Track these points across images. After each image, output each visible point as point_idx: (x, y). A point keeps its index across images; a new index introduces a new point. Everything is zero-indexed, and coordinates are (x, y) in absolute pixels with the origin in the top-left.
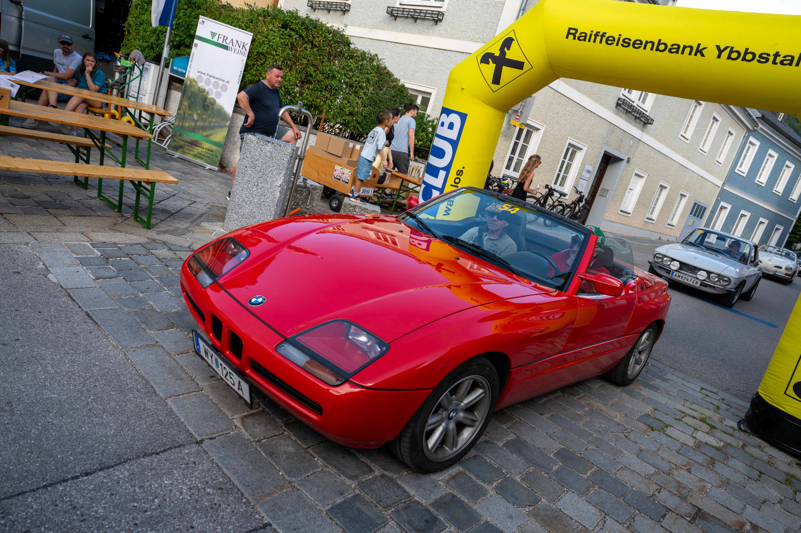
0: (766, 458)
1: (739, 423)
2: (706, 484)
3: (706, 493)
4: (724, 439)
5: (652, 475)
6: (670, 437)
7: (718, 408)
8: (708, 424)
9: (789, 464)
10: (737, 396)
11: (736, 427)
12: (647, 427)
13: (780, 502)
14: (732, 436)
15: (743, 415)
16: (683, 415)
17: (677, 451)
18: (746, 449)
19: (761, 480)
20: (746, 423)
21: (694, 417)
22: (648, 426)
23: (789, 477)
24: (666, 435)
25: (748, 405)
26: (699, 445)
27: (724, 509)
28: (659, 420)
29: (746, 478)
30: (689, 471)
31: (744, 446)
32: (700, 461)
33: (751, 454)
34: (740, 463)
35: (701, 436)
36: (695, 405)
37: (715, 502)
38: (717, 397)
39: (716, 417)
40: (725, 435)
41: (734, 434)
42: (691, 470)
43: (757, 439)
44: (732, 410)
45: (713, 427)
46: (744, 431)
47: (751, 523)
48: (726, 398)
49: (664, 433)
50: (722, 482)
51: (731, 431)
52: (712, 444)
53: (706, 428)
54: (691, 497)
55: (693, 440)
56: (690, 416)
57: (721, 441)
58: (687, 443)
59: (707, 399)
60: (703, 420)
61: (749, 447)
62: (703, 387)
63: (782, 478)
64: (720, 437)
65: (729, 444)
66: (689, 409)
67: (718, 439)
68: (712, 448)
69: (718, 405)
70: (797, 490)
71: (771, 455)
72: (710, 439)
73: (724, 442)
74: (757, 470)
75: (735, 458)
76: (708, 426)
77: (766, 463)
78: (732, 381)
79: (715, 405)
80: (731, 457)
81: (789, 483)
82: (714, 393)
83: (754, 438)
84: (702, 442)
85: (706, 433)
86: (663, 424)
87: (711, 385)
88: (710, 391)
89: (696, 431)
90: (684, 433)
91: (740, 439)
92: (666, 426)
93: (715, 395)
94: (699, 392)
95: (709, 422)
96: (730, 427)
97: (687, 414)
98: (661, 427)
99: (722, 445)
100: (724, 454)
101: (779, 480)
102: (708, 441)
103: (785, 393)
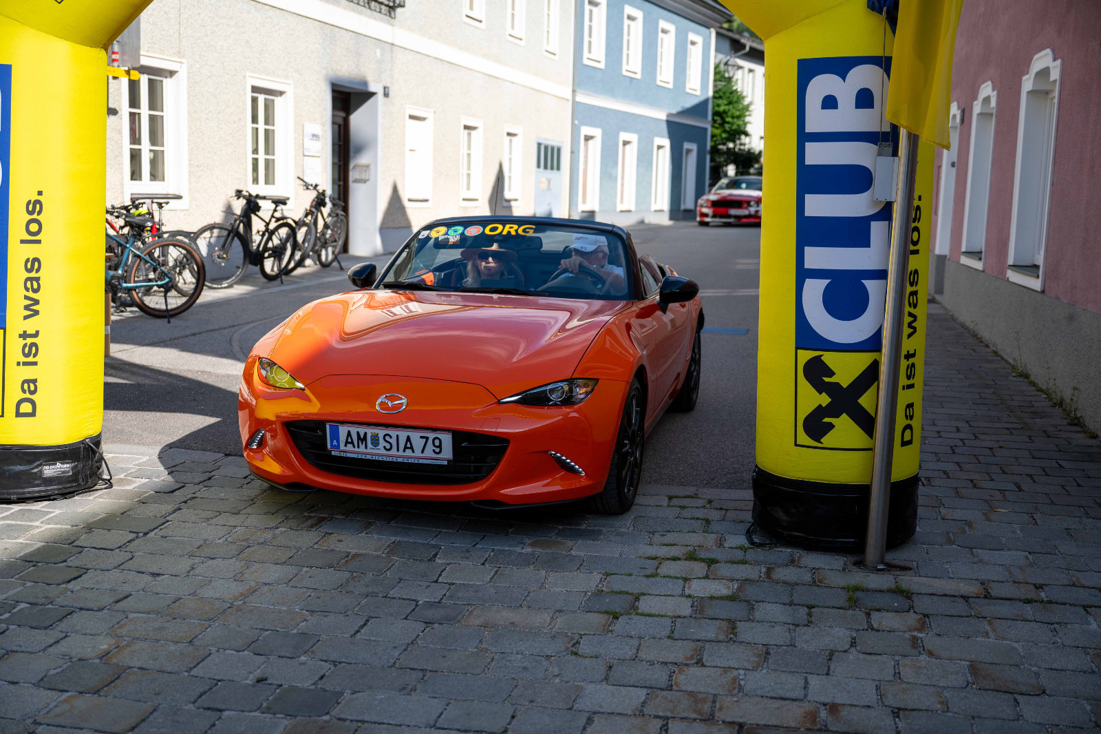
0: (807, 577)
1: (749, 534)
2: (735, 673)
3: (741, 688)
4: (735, 576)
5: (644, 704)
6: (649, 615)
7: (708, 522)
8: (702, 560)
9: (844, 570)
10: (729, 486)
11: (747, 545)
12: (606, 616)
13: (853, 643)
14: (746, 563)
15: (749, 516)
16: (656, 563)
17: (669, 637)
18: (774, 575)
19: (813, 619)
20: (758, 528)
21: (675, 559)
22: (607, 612)
23: (851, 593)
24: (642, 615)
25: (749, 494)
26: (700, 607)
27: (778, 703)
28: (621, 593)
29: (792, 627)
30: (700, 663)
31: (769, 571)
32: (711, 635)
33: (784, 582)
34: (773, 606)
35: (700, 588)
36: (669, 534)
37: (759, 699)
39: (711, 539)
40: (735, 565)
41: (747, 557)
42: (703, 661)
43: (783, 549)
44: (730, 515)
45: (711, 562)
46: (760, 545)
47: (825, 705)
48: (713, 498)
49: (637, 614)
50: (759, 656)
51: (739, 555)
52: (719, 594)
53: (699, 568)
54: (721, 709)
55: (688, 602)
56: (668, 559)
57: (732, 580)
58: (682, 614)
59: (686, 513)
60: (691, 557)
61: (778, 570)
62: (672, 493)
63: (842, 602)
64: (728, 575)
65: (746, 580)
66: (662, 547)
67: (727, 580)
68: (723, 602)
69: (706, 517)
70: (870, 610)
71: (814, 568)
72: (714, 587)
73: (737, 580)
74: (803, 605)
75: (763, 602)
76: (704, 564)
77: (810, 585)
78: (712, 461)
79: (701, 519)
80: (757, 602)
81: (855, 603)
82: (692, 497)
83: (779, 549)
84: (703, 598)
85: (704, 578)
86: (630, 598)
87: (682, 484)
88: (685, 497)
89: (688, 582)
90: (670, 596)
91: (758, 563)
92: (636, 598)
93: (694, 499)
94: (668, 506)
95: (703, 555)
96: (737, 548)
97: (663, 559)
98: (628, 605)
99: (736, 587)
100: (745, 603)
101: (839, 606)
102: (712, 591)
103: (796, 445)
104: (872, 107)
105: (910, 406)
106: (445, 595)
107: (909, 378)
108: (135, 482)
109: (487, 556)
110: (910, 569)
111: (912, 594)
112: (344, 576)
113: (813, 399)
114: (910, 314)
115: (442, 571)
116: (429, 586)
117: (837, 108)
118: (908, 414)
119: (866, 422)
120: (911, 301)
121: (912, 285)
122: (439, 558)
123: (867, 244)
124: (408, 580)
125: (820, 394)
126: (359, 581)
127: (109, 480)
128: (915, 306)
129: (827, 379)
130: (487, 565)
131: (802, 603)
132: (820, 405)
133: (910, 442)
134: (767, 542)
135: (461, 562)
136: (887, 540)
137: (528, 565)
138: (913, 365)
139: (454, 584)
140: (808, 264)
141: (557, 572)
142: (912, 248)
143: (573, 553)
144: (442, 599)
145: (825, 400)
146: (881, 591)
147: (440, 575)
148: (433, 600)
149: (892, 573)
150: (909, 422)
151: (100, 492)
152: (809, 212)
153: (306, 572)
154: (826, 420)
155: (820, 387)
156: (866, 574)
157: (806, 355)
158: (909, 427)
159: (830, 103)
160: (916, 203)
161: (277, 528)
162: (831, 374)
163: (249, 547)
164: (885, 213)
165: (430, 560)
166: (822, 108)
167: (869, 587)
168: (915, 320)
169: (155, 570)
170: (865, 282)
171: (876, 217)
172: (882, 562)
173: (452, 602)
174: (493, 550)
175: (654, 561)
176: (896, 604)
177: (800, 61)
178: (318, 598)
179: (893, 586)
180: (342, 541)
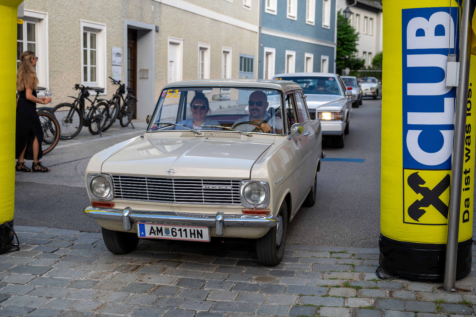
0: (413, 296)
1: (377, 272)
4: (372, 295)
7: (353, 266)
8: (353, 287)
9: (433, 292)
10: (364, 246)
11: (377, 278)
14: (378, 288)
15: (377, 263)
16: (327, 289)
18: (394, 295)
20: (383, 270)
21: (338, 287)
23: (438, 305)
25: (377, 251)
26: (355, 313)
28: (309, 305)
31: (391, 293)
33: (400, 299)
34: (395, 312)
35: (354, 303)
36: (333, 273)
38: (348, 256)
39: (356, 276)
40: (371, 290)
41: (378, 286)
43: (397, 281)
44: (366, 262)
45: (358, 288)
46: (385, 278)
48: (355, 253)
51: (373, 284)
52: (364, 305)
53: (352, 292)
55: (348, 311)
56: (334, 287)
57: (371, 298)
59: (341, 261)
60: (347, 285)
61: (396, 292)
62: (331, 251)
63: (433, 309)
64: (368, 295)
65: (379, 298)
66: (330, 280)
67: (368, 298)
68: (366, 310)
69: (352, 264)
70: (450, 314)
71: (416, 291)
72: (361, 301)
73: (374, 298)
74: (412, 312)
75: (389, 310)
76: (354, 289)
77: (415, 301)
78: (352, 233)
79: (350, 265)
80: (386, 310)
81: (441, 310)
82: (343, 253)
83: (395, 281)
84: (355, 308)
85: (355, 297)
86: (315, 308)
87: (337, 245)
88: (339, 253)
89: (346, 299)
90: (337, 307)
91: (385, 288)
92: (318, 308)
93: (345, 254)
94: (330, 257)
95: (353, 284)
96: (371, 280)
97: (330, 287)
98: (314, 312)
99: (373, 302)
100: (379, 311)
101: (432, 312)
102: (361, 304)
103: (404, 222)
104: (444, 35)
105: (467, 200)
106: (211, 307)
107: (466, 184)
108: (32, 247)
109: (232, 286)
110: (470, 291)
111: (473, 304)
112: (154, 297)
113: (413, 197)
114: (467, 149)
115: (208, 295)
116: (202, 303)
117: (424, 36)
118: (466, 204)
119: (444, 210)
120: (467, 142)
121: (467, 133)
122: (205, 287)
123: (443, 111)
124: (190, 300)
125: (417, 194)
126: (163, 300)
127: (17, 246)
128: (469, 144)
129: (421, 186)
130: (233, 291)
131: (411, 310)
132: (417, 200)
133: (467, 220)
134: (388, 277)
135: (218, 289)
136: (456, 275)
137: (256, 290)
138: (469, 177)
139: (215, 301)
140: (409, 122)
141: (272, 294)
142: (468, 112)
143: (280, 284)
144: (209, 310)
145: (420, 197)
146: (455, 303)
147: (207, 296)
148: (205, 311)
149: (460, 293)
150: (467, 209)
151: (13, 253)
152: (410, 93)
153: (133, 295)
154: (421, 208)
155: (417, 190)
156: (446, 294)
157: (409, 173)
158: (467, 212)
159: (420, 33)
160: (469, 87)
161: (114, 272)
162: (423, 182)
163: (99, 282)
164: (453, 92)
165: (201, 288)
166: (416, 36)
167: (448, 301)
168: (469, 152)
169: (48, 295)
170: (441, 131)
171: (447, 95)
172: (454, 287)
173: (216, 312)
174: (235, 283)
175: (326, 288)
176: (464, 311)
177: (403, 10)
178: (141, 310)
179: (461, 301)
180: (151, 278)
